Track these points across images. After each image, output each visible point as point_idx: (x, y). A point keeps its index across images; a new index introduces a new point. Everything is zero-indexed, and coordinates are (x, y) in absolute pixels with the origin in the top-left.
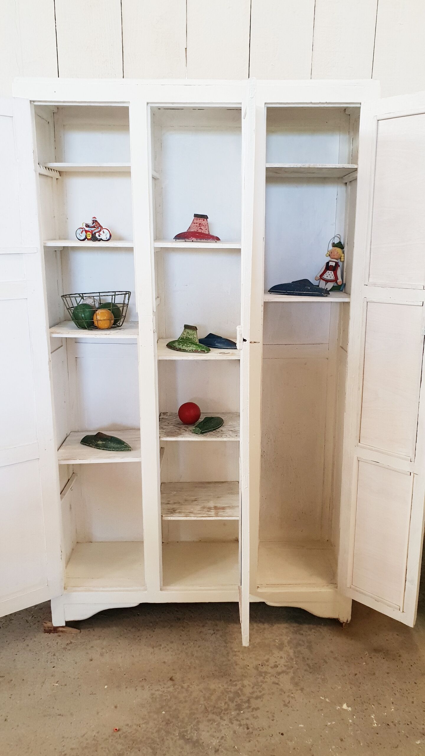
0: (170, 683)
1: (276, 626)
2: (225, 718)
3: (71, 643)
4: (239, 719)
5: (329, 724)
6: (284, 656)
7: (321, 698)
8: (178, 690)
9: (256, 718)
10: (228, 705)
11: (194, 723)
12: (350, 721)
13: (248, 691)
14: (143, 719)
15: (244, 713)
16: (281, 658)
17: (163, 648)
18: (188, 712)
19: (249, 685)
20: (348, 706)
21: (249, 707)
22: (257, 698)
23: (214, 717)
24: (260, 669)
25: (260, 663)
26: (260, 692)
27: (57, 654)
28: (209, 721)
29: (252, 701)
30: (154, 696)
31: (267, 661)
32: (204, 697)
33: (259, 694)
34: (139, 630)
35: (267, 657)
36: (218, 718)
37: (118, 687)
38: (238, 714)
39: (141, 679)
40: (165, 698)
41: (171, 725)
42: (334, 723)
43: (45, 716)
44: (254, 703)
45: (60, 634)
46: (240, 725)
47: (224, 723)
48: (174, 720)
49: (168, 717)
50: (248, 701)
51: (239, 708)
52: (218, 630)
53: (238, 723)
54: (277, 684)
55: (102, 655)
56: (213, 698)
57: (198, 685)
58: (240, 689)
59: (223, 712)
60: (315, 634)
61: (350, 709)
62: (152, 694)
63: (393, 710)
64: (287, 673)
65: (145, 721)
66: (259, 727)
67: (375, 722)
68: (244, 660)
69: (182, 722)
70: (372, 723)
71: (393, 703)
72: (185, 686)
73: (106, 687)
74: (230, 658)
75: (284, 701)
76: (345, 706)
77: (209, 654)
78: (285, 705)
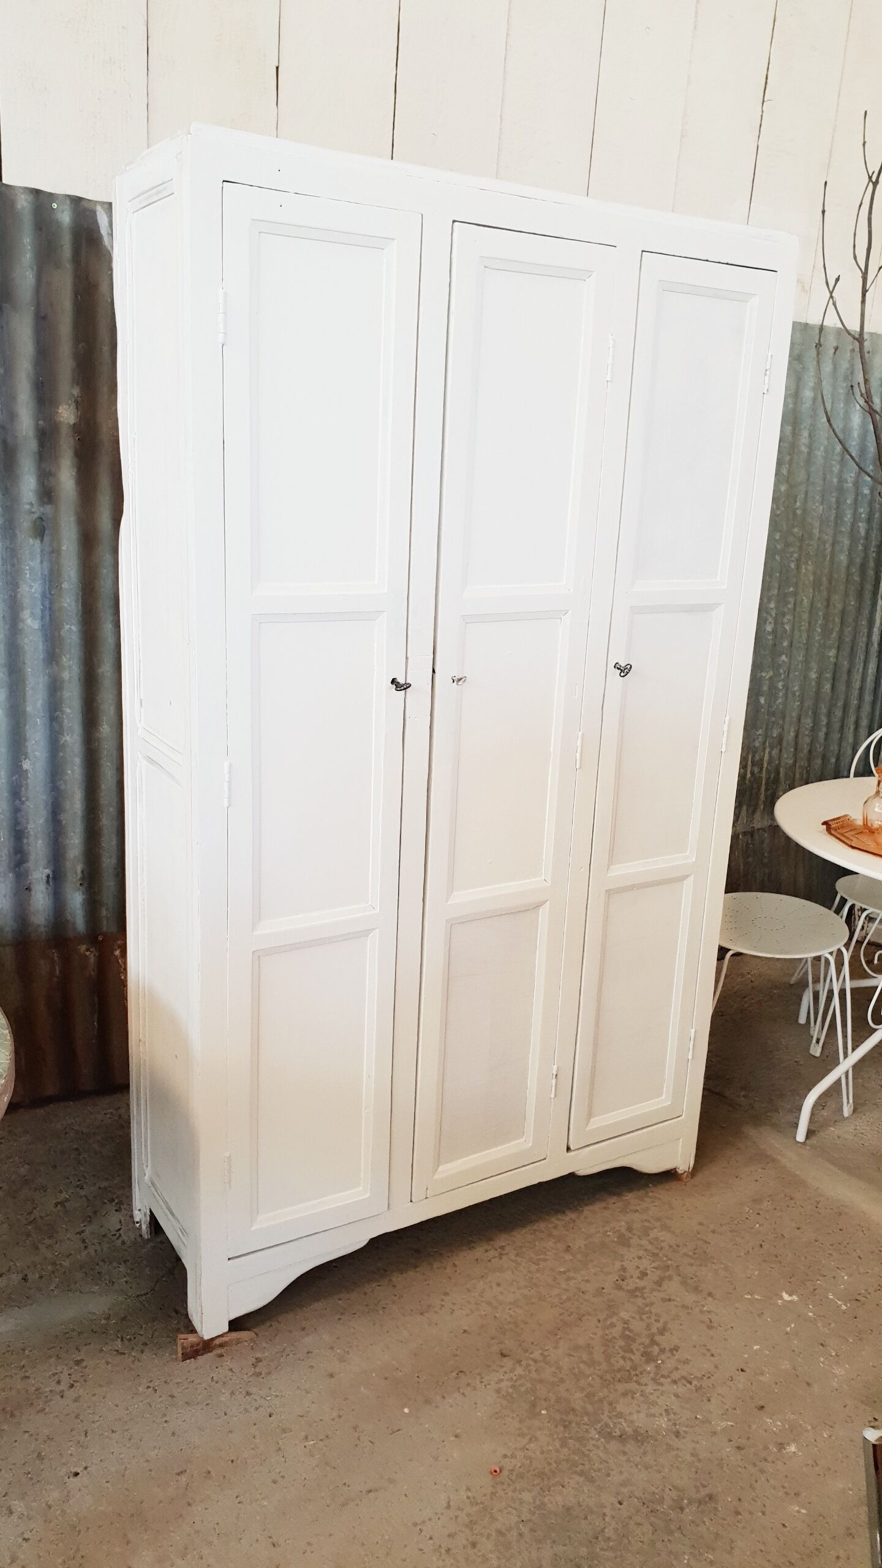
0: (508, 1363)
1: (587, 1211)
2: (644, 1380)
3: (259, 1360)
4: (665, 1373)
5: (788, 1329)
6: (641, 1253)
7: (746, 1297)
8: (534, 1369)
9: (686, 1362)
10: (632, 1360)
11: (606, 1407)
12: (811, 1314)
13: (637, 1326)
14: (522, 1435)
15: (663, 1362)
16: (640, 1258)
17: (441, 1309)
18: (579, 1395)
19: (633, 1318)
20: (790, 1295)
21: (663, 1351)
22: (662, 1331)
23: (628, 1386)
24: (624, 1287)
25: (617, 1278)
26: (657, 1321)
27: (253, 1390)
28: (625, 1394)
29: (658, 1338)
30: (503, 1393)
31: (624, 1269)
32: (583, 1362)
33: (660, 1325)
34: (366, 1294)
35: (618, 1264)
36: (633, 1386)
37: (427, 1402)
38: (658, 1367)
39: (454, 1374)
40: (523, 1389)
41: (574, 1425)
42: (793, 1325)
43: (343, 1505)
44: (665, 1341)
45: (219, 1351)
46: (675, 1382)
47: (649, 1389)
48: (571, 1417)
49: (558, 1417)
50: (654, 1342)
51: (649, 1357)
52: (502, 1248)
53: (669, 1380)
54: (670, 1300)
55: (342, 1360)
56: (598, 1356)
57: (556, 1348)
58: (625, 1329)
59: (633, 1373)
60: (654, 1204)
61: (795, 1298)
62: (498, 1391)
63: (846, 1278)
64: (670, 1278)
65: (527, 1438)
66: (703, 1373)
67: (839, 1303)
68: (587, 1281)
69: (587, 1414)
70: (839, 1307)
71: (838, 1268)
72: (536, 1355)
73: (406, 1410)
74: (564, 1285)
75: (703, 1322)
76: (786, 1297)
77: (525, 1291)
78: (710, 1327)
